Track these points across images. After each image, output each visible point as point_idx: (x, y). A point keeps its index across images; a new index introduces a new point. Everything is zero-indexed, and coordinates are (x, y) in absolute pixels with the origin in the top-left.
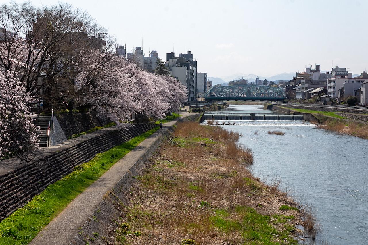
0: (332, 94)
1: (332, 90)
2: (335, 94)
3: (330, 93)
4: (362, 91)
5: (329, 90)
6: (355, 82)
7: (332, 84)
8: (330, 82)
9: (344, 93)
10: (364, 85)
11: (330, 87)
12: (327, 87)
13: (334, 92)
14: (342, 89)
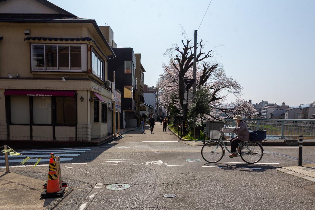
0: (265, 116)
1: (265, 114)
2: (267, 116)
3: (264, 115)
4: (286, 115)
5: (263, 114)
6: (279, 110)
7: (265, 111)
8: (264, 109)
9: (273, 115)
10: (288, 111)
11: (264, 112)
12: (262, 112)
13: (266, 115)
14: (272, 114)
